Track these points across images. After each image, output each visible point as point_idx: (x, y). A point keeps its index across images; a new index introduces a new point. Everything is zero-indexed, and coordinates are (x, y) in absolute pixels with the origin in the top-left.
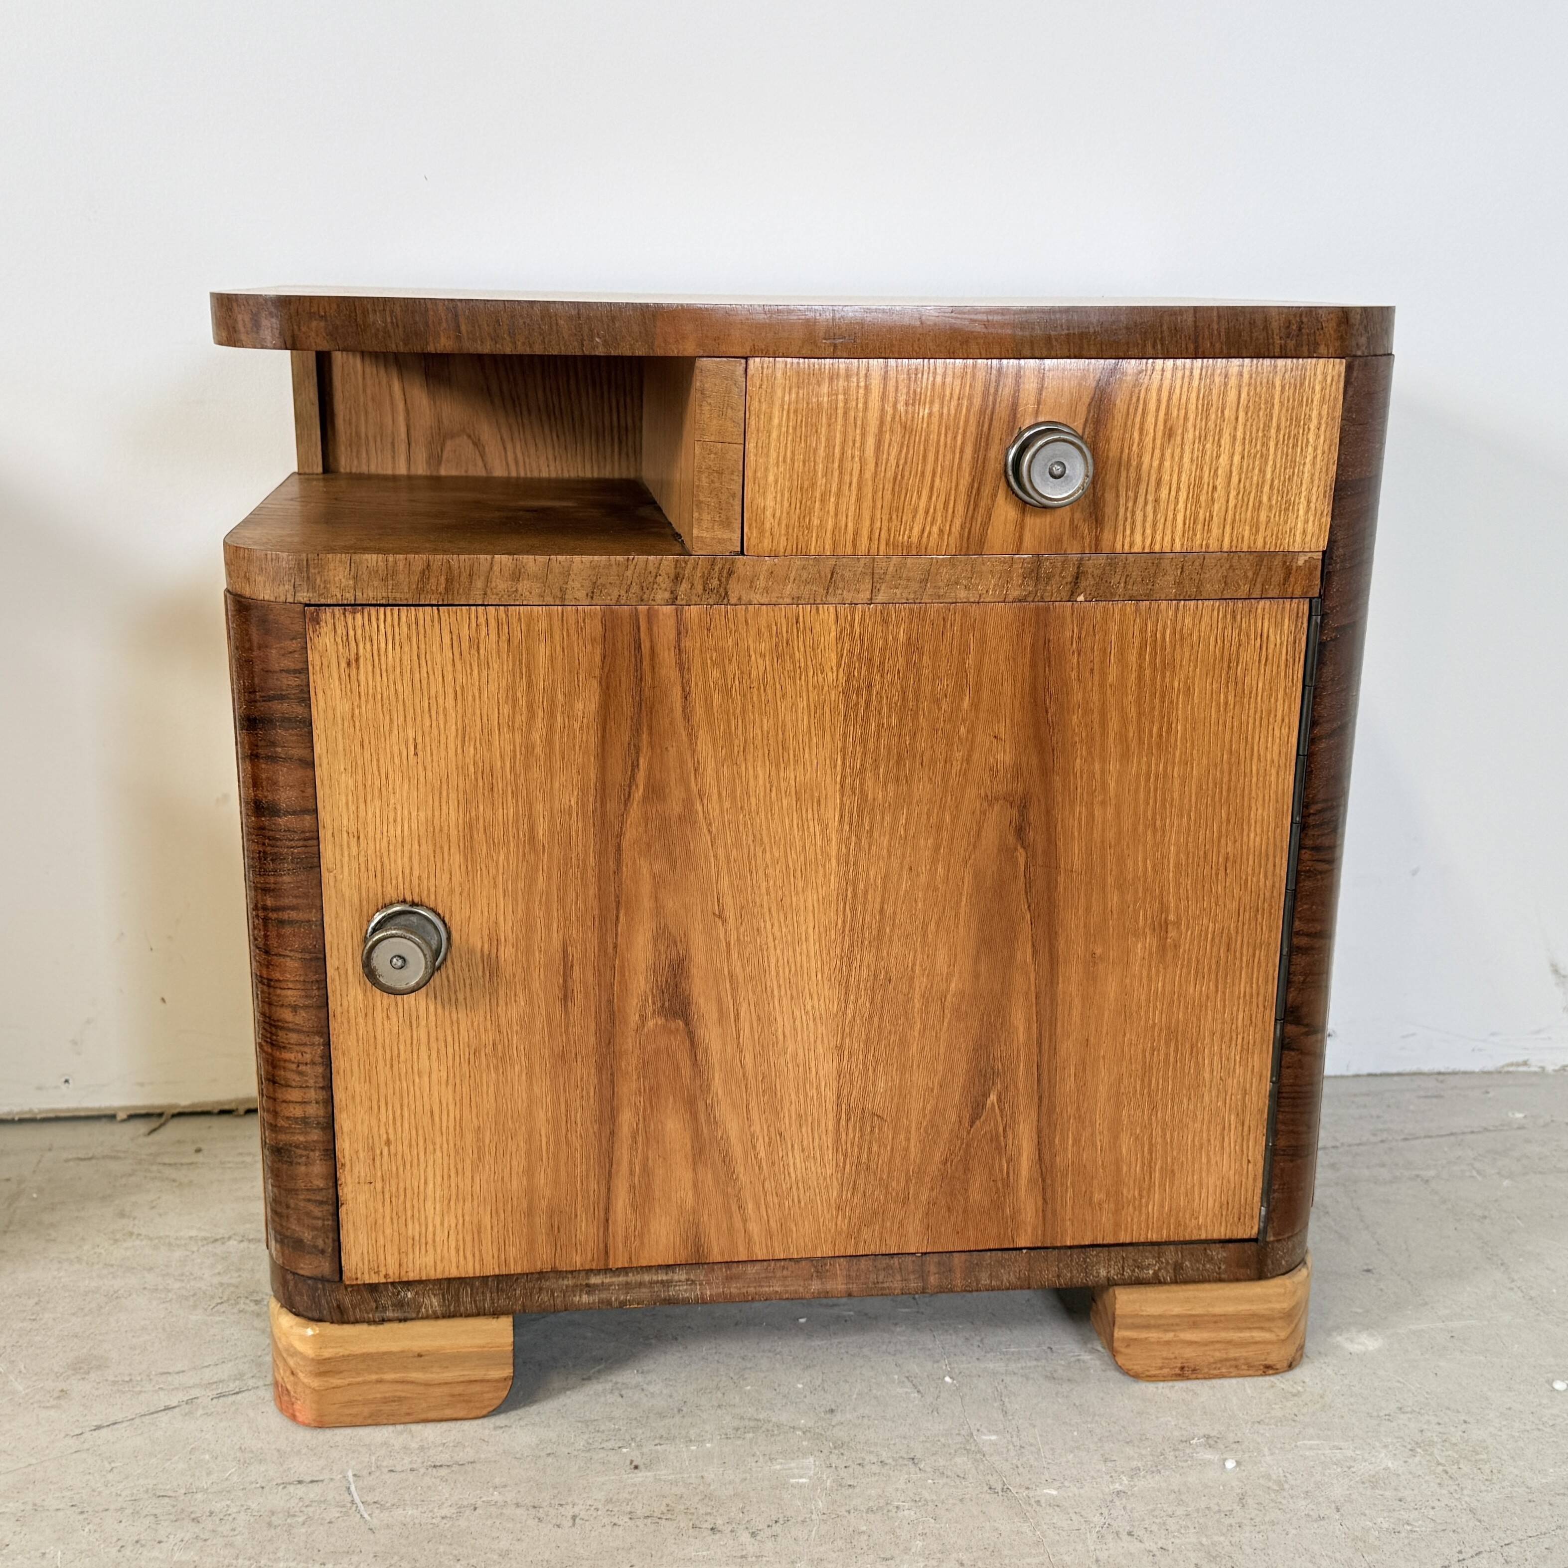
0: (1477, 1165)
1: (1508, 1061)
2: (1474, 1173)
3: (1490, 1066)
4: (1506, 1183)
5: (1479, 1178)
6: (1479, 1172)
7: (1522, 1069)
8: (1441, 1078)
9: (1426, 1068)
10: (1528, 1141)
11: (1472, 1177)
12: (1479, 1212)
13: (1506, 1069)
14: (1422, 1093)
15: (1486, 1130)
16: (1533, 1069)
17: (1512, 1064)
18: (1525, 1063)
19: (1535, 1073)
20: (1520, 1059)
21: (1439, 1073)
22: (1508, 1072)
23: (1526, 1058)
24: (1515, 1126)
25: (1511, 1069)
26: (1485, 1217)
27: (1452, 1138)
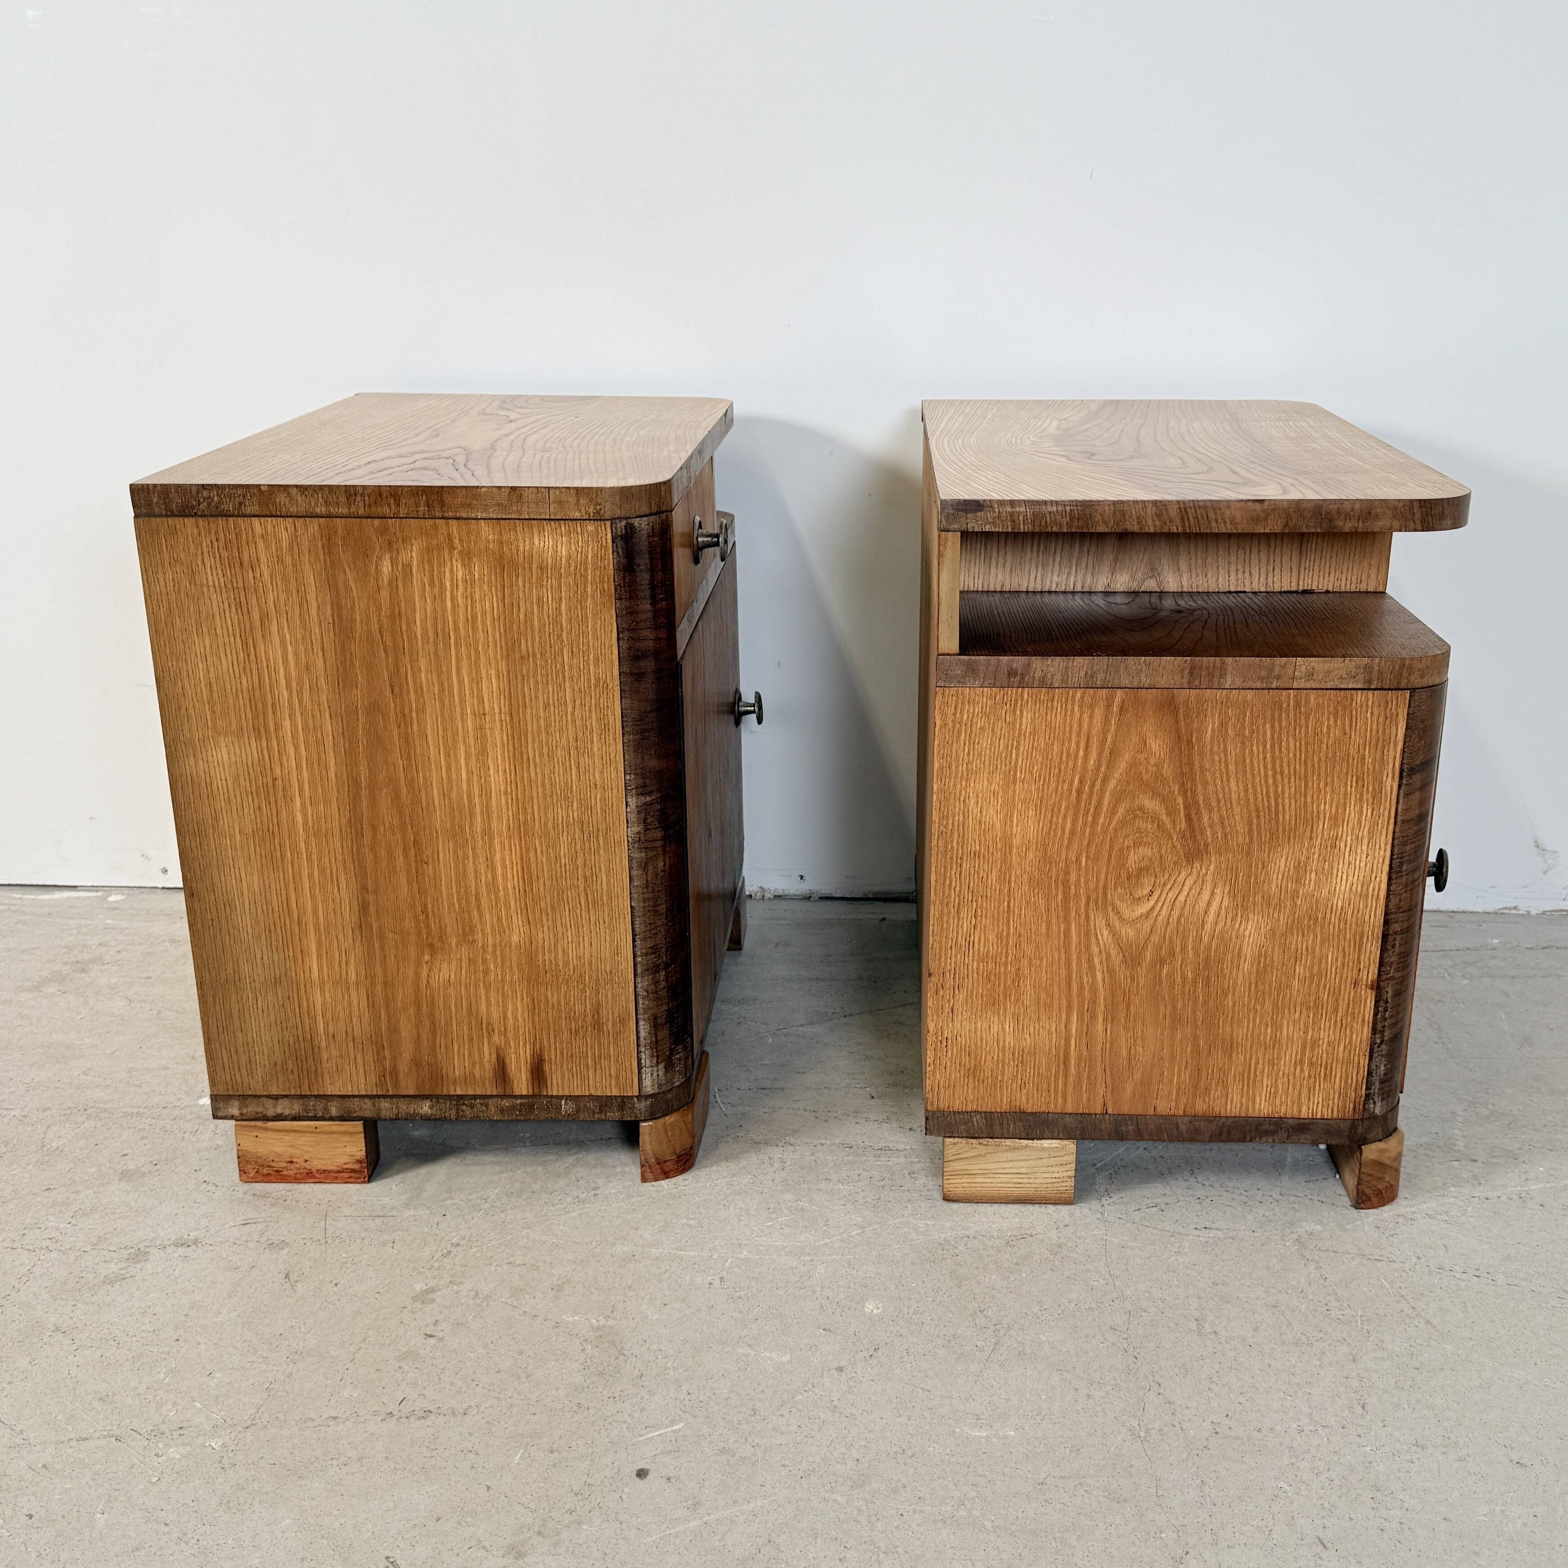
0: (1451, 970)
1: (1504, 906)
2: (1446, 975)
3: (1490, 909)
4: (1465, 982)
5: (1448, 978)
6: (1449, 975)
7: (1512, 912)
8: (1451, 914)
9: (1443, 908)
10: (1493, 957)
11: (1444, 977)
12: (1437, 998)
13: (1501, 911)
14: (1434, 924)
15: (1468, 949)
16: (1521, 912)
17: (1506, 908)
18: (1515, 908)
19: (1523, 915)
20: (1512, 905)
21: (1453, 912)
22: (1504, 914)
23: (1516, 904)
24: (1489, 947)
25: (1505, 911)
26: (1440, 1001)
27: (1441, 953)
